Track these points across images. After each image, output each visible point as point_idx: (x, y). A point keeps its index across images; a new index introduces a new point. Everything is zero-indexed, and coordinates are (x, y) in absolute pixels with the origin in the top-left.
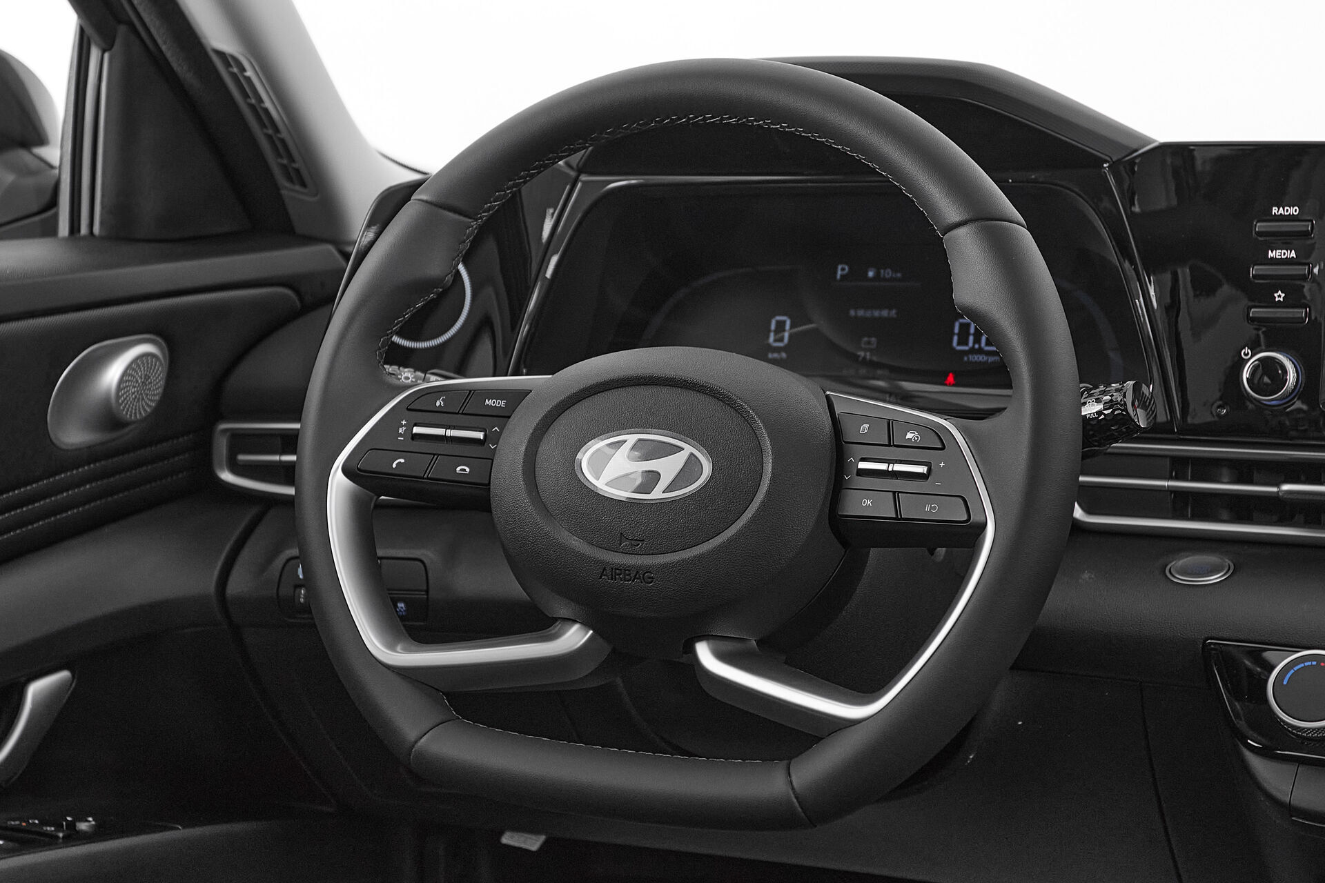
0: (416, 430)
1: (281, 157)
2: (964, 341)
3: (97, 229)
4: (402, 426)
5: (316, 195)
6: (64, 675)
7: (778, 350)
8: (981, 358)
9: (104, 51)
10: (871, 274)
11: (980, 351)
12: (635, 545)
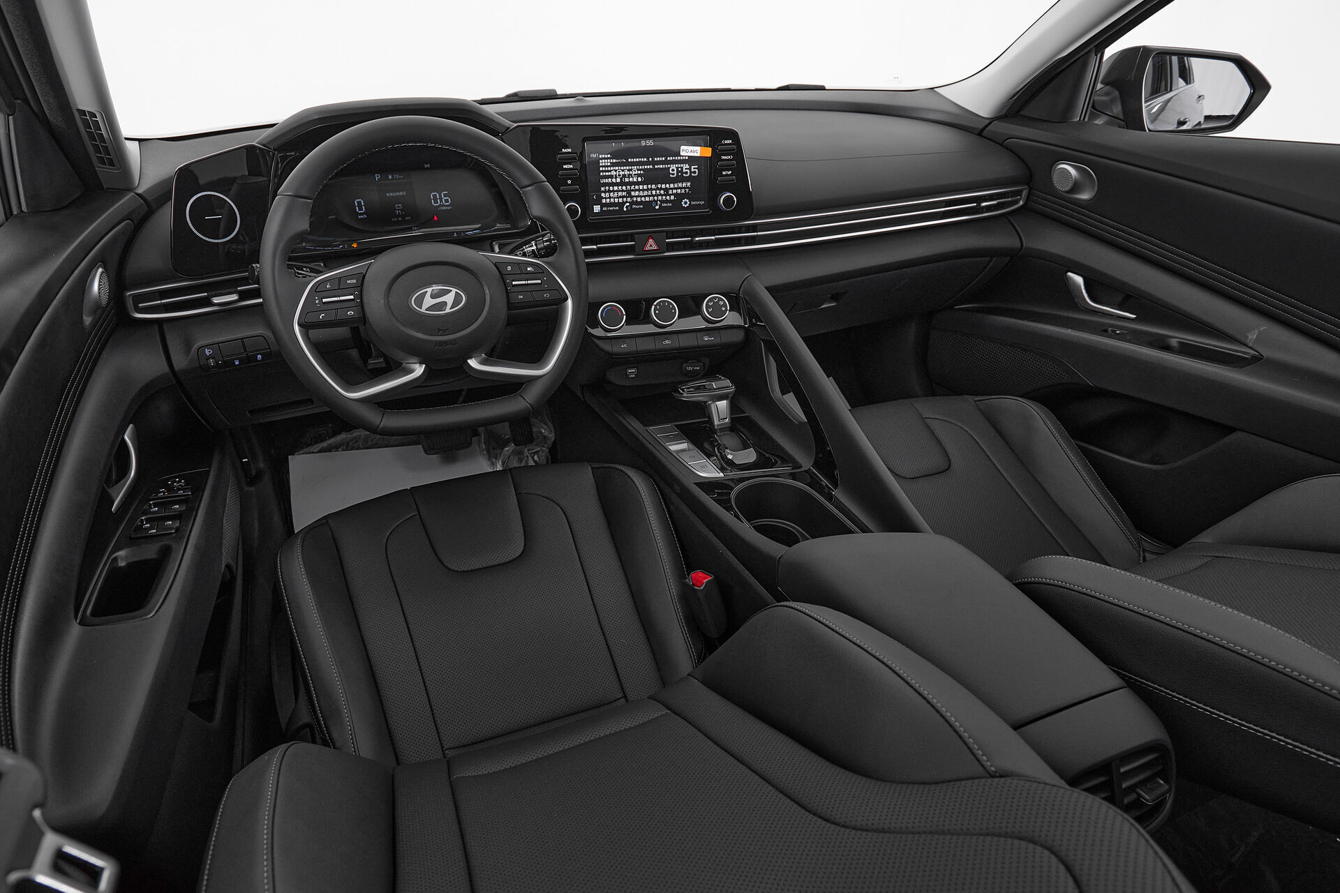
0: (324, 300)
1: (100, 153)
2: (436, 202)
3: (24, 208)
4: (316, 300)
5: (120, 169)
6: (131, 426)
7: (361, 214)
8: (445, 208)
9: (9, 115)
10: (390, 177)
11: (444, 206)
12: (444, 332)
